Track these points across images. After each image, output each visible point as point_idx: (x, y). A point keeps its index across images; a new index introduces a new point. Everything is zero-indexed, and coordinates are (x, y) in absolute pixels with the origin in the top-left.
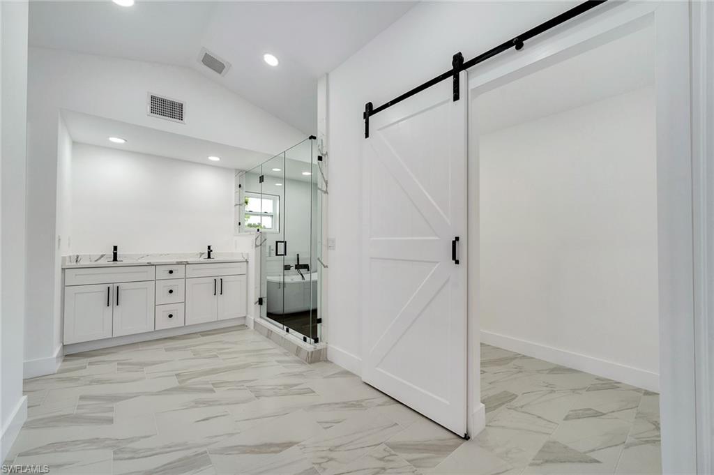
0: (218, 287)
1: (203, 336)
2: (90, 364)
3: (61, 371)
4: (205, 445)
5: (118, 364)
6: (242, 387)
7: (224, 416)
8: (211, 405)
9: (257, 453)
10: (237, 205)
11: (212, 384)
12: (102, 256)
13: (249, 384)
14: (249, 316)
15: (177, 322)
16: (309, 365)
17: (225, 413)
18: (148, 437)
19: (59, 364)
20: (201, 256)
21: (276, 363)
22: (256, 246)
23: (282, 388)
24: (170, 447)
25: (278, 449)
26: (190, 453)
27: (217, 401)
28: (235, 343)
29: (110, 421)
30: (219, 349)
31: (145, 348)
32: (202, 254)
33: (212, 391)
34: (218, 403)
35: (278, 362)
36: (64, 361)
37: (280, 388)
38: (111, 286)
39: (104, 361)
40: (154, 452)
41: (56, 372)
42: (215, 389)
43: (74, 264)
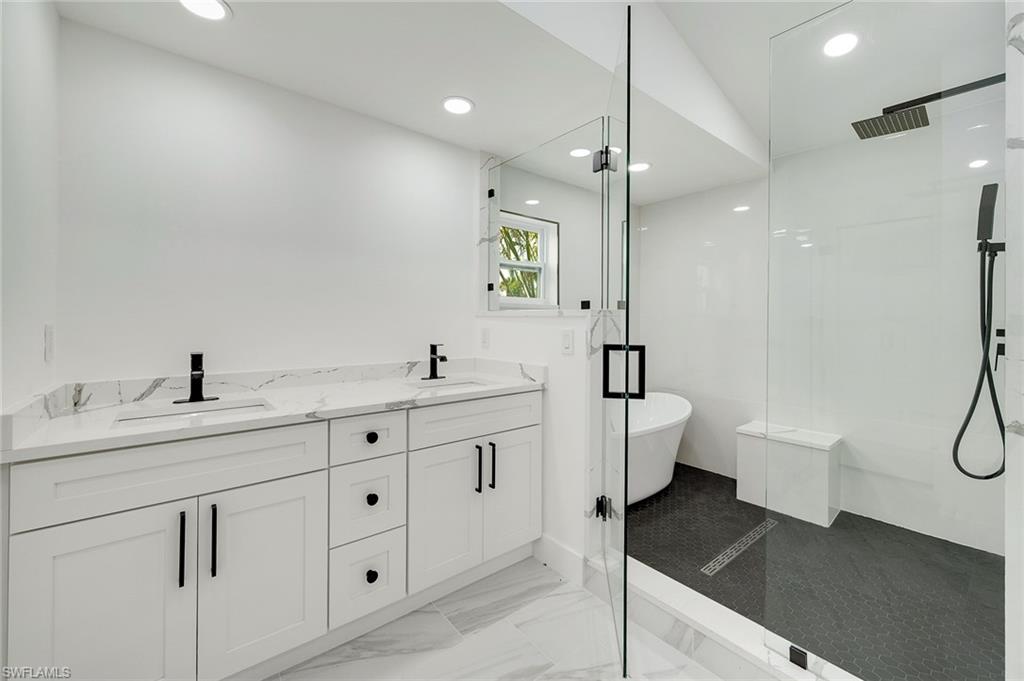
0: (486, 467)
10: (483, 241)
12: (157, 383)
20: (410, 371)
22: (593, 351)
38: (189, 507)
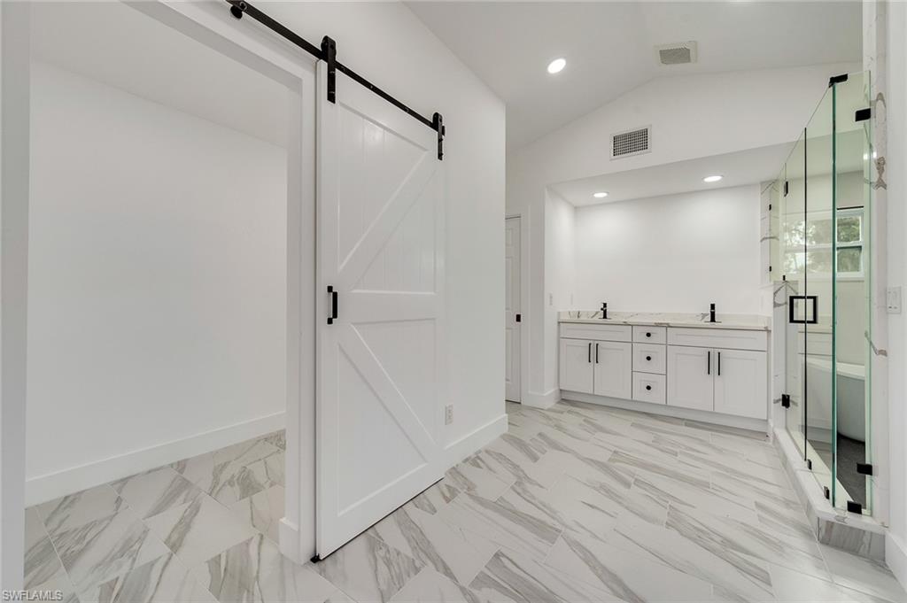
0: (714, 363)
1: (686, 425)
2: (569, 412)
3: (549, 410)
4: (567, 527)
5: (585, 420)
6: (663, 503)
7: (611, 515)
8: (611, 498)
9: (597, 574)
10: (764, 239)
11: (636, 480)
12: (597, 313)
13: (676, 505)
14: (770, 420)
15: (656, 397)
16: (818, 545)
17: (615, 515)
18: (542, 487)
19: (553, 404)
20: (703, 318)
21: (754, 507)
22: (776, 305)
23: (719, 539)
24: (544, 506)
25: (621, 592)
26: (550, 521)
27: (620, 497)
28: (720, 451)
29: (535, 459)
30: (687, 448)
31: (618, 415)
32: (704, 315)
33: (628, 485)
34: (620, 500)
35: (757, 504)
36: (558, 403)
37: (714, 537)
38: (592, 342)
39: (578, 413)
40: (533, 501)
41: (546, 408)
42: (633, 485)
43: (576, 319)
